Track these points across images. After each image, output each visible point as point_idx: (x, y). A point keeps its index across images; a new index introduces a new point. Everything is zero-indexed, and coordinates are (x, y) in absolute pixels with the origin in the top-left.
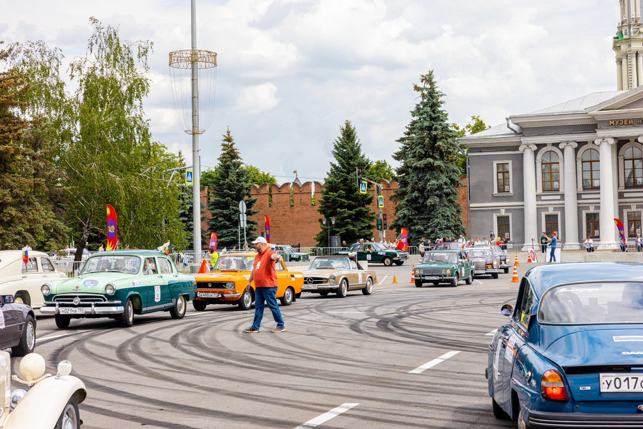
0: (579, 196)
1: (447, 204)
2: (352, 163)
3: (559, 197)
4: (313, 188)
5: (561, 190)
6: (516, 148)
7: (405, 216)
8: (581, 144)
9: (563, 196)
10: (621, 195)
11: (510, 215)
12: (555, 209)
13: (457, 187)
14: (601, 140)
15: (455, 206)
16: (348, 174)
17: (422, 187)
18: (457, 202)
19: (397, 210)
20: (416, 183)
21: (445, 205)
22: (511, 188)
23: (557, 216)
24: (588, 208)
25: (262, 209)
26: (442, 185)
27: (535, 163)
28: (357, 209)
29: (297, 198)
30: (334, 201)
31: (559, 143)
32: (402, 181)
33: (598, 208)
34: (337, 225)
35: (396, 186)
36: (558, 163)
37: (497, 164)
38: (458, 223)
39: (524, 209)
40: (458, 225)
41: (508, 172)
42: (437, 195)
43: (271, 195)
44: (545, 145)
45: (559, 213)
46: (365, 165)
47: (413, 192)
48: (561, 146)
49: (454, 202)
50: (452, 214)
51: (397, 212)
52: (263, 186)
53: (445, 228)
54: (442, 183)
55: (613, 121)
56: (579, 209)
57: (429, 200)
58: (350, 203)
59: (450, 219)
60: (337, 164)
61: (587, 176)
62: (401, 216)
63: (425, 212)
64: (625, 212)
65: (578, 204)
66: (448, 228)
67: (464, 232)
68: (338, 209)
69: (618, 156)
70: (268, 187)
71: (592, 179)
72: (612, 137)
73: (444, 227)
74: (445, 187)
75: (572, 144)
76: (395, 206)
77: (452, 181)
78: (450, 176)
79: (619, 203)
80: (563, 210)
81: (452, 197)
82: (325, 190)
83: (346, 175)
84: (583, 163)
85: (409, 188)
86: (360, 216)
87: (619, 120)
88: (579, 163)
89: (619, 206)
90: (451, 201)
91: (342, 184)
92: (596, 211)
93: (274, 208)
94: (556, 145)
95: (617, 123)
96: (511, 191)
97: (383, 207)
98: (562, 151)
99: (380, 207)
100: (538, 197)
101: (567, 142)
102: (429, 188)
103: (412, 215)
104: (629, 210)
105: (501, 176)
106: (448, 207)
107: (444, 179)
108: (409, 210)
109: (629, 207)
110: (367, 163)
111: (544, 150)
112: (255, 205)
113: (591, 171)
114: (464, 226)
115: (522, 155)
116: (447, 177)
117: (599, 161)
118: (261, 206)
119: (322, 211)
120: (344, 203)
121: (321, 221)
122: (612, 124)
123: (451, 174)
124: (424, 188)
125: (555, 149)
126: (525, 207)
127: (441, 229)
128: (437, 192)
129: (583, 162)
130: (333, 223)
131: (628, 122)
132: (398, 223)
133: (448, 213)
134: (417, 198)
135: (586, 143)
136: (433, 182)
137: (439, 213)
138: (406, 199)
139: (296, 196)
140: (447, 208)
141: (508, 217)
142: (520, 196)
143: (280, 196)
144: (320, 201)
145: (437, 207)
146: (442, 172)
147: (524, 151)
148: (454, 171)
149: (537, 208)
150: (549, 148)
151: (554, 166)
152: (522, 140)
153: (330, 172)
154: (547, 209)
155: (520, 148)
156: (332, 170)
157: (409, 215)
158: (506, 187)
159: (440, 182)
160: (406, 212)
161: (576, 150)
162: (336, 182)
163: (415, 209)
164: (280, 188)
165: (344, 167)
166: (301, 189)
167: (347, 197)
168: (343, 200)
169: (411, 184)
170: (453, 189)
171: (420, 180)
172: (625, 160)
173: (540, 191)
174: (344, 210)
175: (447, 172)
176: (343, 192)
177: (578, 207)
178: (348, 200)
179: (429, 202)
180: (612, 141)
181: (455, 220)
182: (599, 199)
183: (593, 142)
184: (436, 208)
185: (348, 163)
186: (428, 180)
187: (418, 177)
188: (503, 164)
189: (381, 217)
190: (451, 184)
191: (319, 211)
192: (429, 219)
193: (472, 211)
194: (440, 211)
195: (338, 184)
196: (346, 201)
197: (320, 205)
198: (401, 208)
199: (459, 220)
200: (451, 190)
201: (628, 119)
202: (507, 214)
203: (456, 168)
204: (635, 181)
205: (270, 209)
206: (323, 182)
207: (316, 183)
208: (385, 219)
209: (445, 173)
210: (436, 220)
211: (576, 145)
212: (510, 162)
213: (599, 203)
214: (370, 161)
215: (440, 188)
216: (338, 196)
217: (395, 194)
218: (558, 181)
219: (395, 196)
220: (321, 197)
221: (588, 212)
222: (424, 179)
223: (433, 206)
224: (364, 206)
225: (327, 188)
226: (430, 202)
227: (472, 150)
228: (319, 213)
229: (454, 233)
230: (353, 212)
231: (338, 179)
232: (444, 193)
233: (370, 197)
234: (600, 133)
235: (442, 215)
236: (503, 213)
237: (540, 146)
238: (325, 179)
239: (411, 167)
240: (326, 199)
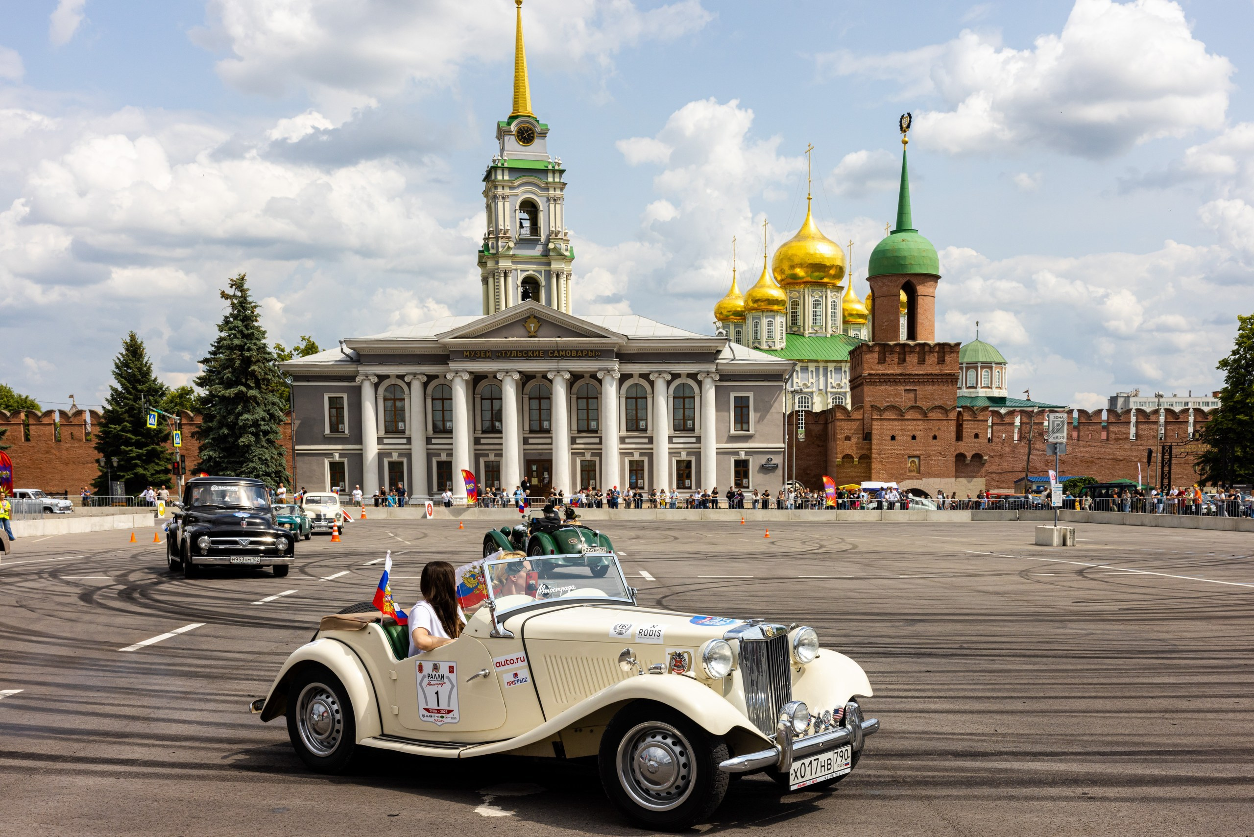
0: (428, 440)
1: (266, 445)
2: (140, 387)
3: (404, 441)
4: (87, 417)
5: (407, 432)
6: (352, 378)
7: (210, 457)
8: (431, 378)
9: (409, 440)
10: (477, 441)
11: (346, 461)
12: (400, 455)
13: (278, 424)
14: (453, 374)
15: (275, 448)
16: (135, 402)
17: (232, 421)
18: (277, 443)
19: (201, 449)
20: (224, 417)
21: (263, 447)
22: (346, 428)
23: (402, 463)
24: (439, 455)
25: (15, 444)
26: (258, 420)
27: (376, 398)
28: (149, 448)
29: (65, 432)
30: (117, 437)
31: (404, 376)
32: (207, 414)
33: (450, 455)
34: (120, 468)
35: (199, 420)
36: (404, 399)
37: (329, 398)
38: (280, 468)
39: (361, 455)
40: (280, 472)
41: (343, 408)
42: (252, 434)
43: (27, 425)
44: (388, 377)
45: (405, 460)
46: (158, 392)
47: (221, 428)
48: (406, 379)
49: (274, 442)
50: (272, 457)
51: (200, 452)
52: (16, 413)
53: (263, 475)
54: (258, 418)
55: (468, 353)
56: (429, 456)
57: (242, 439)
58: (137, 441)
59: (270, 464)
60: (120, 389)
61: (439, 416)
62: (205, 458)
63: (237, 454)
64: (482, 461)
65: (427, 449)
66: (268, 474)
67: (288, 481)
68: (123, 447)
69: (474, 394)
70: (23, 416)
71: (444, 421)
72: (467, 372)
73: (261, 473)
74: (262, 423)
75: (420, 377)
76: (200, 445)
77: (272, 416)
78: (269, 410)
79: (475, 450)
80: (409, 456)
81: (271, 436)
82: (103, 420)
83: (131, 402)
84: (434, 402)
85: (214, 424)
86: (153, 456)
87: (475, 351)
88: (429, 401)
89: (476, 454)
90: (270, 441)
91: (126, 415)
92: (449, 459)
93: (32, 443)
94: (401, 377)
95: (473, 354)
96: (347, 432)
97: (180, 445)
98: (409, 384)
99: (175, 445)
100: (380, 440)
101: (415, 375)
102: (241, 424)
103: (219, 457)
104: (486, 459)
105: (334, 411)
106: (267, 448)
107: (260, 413)
108: (215, 451)
109: (487, 455)
110: (161, 388)
111: (386, 383)
112: (3, 437)
113: (443, 410)
114: (288, 473)
115: (359, 389)
116: (264, 411)
117: (451, 399)
118: (14, 440)
119: (99, 448)
120: (131, 439)
121: (98, 461)
122: (467, 356)
123: (270, 407)
124: (236, 424)
125: (399, 382)
126: (363, 451)
127: (257, 476)
128: (252, 429)
129: (433, 399)
130: (115, 464)
131: (485, 354)
132: (201, 466)
133: (266, 456)
134: (225, 437)
135: (436, 377)
136: (246, 416)
137: (255, 456)
138: (211, 436)
139: (64, 429)
140: (265, 450)
141: (343, 463)
142: (358, 436)
143: (41, 427)
144: (97, 436)
145: (253, 448)
146: (258, 404)
147: (362, 382)
148: (274, 404)
149: (379, 454)
150: (393, 381)
151: (398, 404)
152: (359, 369)
153: (109, 398)
154: (390, 455)
155: (357, 379)
156: (112, 395)
157: (215, 457)
158: (340, 426)
159: (256, 416)
160: (211, 453)
161: (425, 385)
162: (118, 412)
163: (223, 450)
164: (40, 417)
165: (129, 392)
166: (71, 420)
167: (132, 432)
168: (129, 435)
169: (218, 418)
170: (274, 427)
171: (229, 413)
172: (482, 399)
173: (382, 433)
174: (130, 448)
175: (265, 404)
176: (128, 425)
177: (428, 454)
178: (136, 436)
179: (243, 440)
180: (466, 377)
181: (276, 466)
182: (452, 444)
183: (445, 377)
184: (251, 450)
185: (135, 388)
186: (241, 414)
187: (227, 409)
188: (336, 398)
189: (178, 459)
190: (270, 420)
191: (96, 448)
192: (241, 463)
193: (298, 455)
194: (256, 453)
195: (121, 414)
196: (133, 437)
197: (97, 441)
198: (205, 449)
199: (281, 465)
200: (271, 428)
201: (486, 351)
202: (342, 460)
203: (276, 400)
204: (493, 426)
205: (27, 443)
206: (101, 412)
207: (93, 413)
208: (183, 461)
209: (262, 406)
210: (251, 465)
211: (425, 379)
212: (345, 396)
213: (452, 449)
214: (166, 387)
215: (256, 424)
216: (122, 430)
217: (197, 429)
218: (404, 421)
219: (198, 432)
220: (97, 430)
221: (439, 459)
222: (234, 412)
223: (248, 446)
224: (158, 444)
225: (105, 419)
226: (243, 442)
227: (297, 378)
228: (96, 452)
229: (275, 481)
230: (144, 451)
231: (121, 408)
232: (261, 431)
233: (166, 432)
234: (453, 366)
235: (259, 458)
236: (337, 457)
237: (382, 378)
238: (104, 408)
239: (218, 397)
240: (104, 432)
